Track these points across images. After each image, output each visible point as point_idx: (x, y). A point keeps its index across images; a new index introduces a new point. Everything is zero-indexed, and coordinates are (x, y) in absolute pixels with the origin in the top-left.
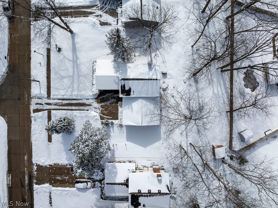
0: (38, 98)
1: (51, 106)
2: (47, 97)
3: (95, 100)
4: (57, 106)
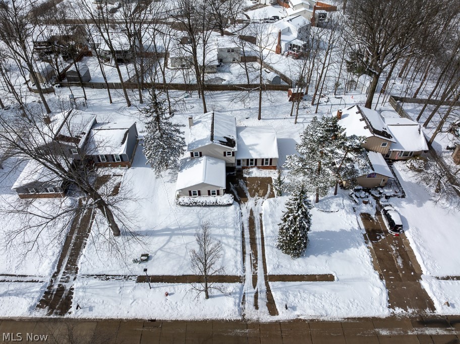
0: (242, 303)
1: (258, 274)
2: (241, 282)
3: (242, 205)
4: (257, 263)
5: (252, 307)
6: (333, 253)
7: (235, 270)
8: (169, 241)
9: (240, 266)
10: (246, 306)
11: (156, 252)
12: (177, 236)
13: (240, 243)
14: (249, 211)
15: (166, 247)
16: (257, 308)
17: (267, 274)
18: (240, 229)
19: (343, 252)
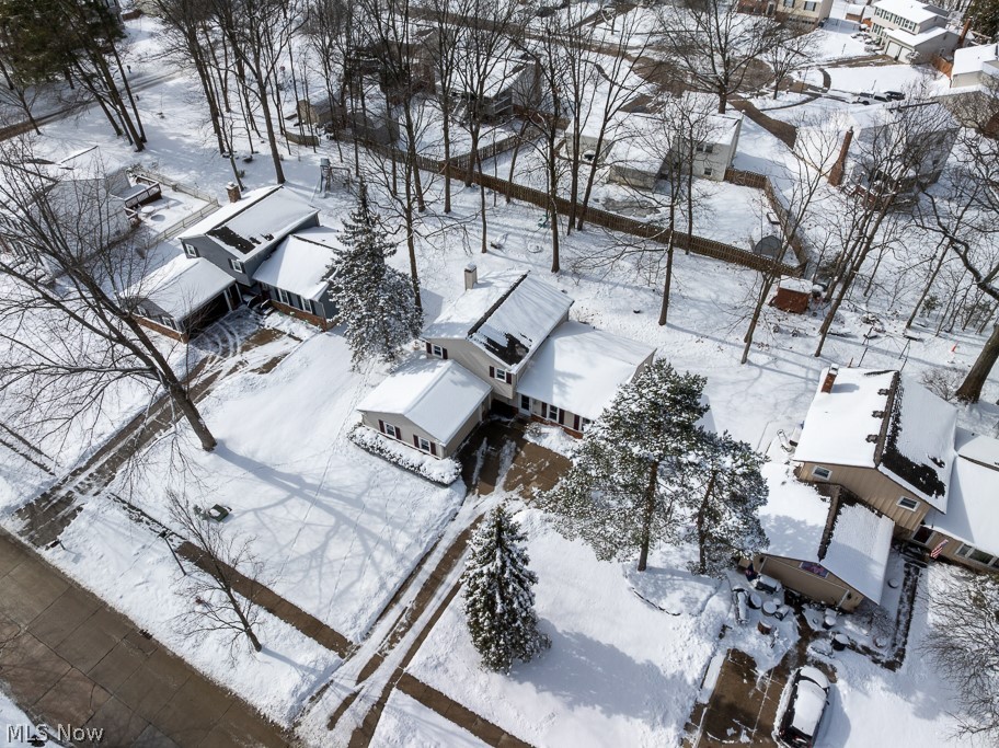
0: (312, 699)
1: (386, 659)
2: (342, 656)
3: (472, 498)
4: (403, 634)
5: (324, 719)
6: (586, 705)
7: (349, 624)
8: (282, 502)
9: (364, 621)
10: (314, 710)
11: (245, 512)
12: (302, 501)
13: (401, 574)
14: (476, 517)
15: (268, 512)
16: (331, 725)
17: (405, 670)
18: (424, 545)
19: (609, 717)
